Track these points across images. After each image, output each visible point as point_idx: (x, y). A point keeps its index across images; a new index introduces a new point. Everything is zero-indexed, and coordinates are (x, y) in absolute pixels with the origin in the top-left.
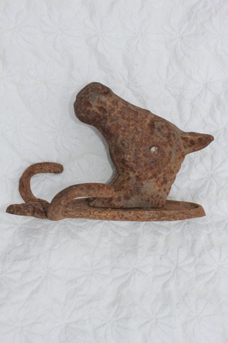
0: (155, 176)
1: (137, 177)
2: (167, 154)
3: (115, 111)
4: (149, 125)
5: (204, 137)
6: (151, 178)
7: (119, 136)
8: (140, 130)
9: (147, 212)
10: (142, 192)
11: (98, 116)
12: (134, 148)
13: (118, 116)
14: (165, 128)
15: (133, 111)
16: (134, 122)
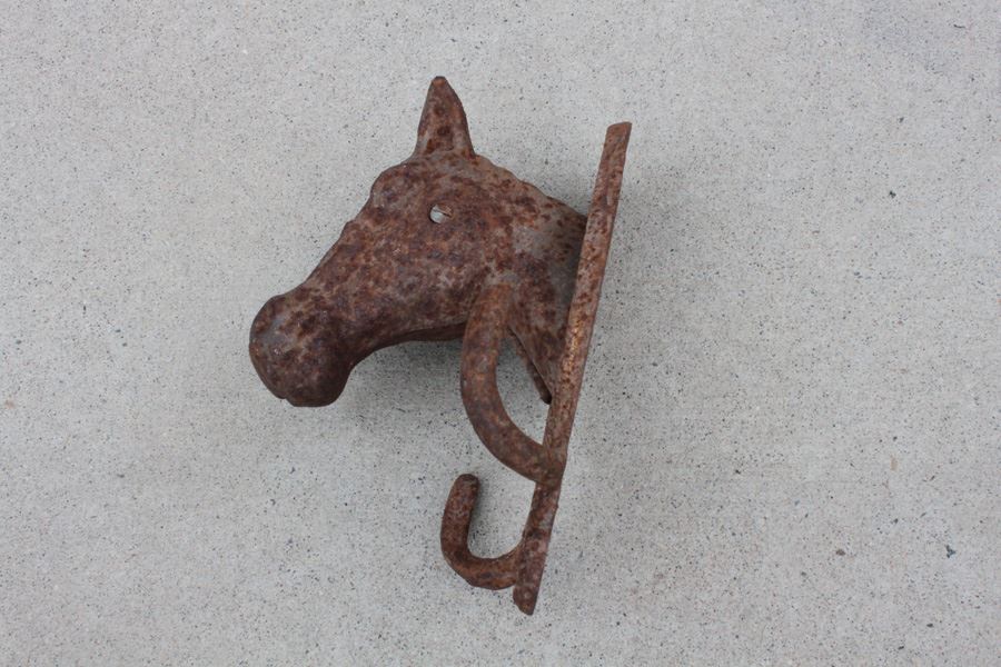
0: (505, 221)
1: (501, 266)
2: (456, 186)
3: (324, 295)
4: (377, 222)
5: (433, 100)
6: (509, 230)
7: (387, 296)
8: (383, 242)
10: (541, 257)
11: (325, 337)
12: (425, 261)
13: (338, 291)
14: (390, 182)
15: (335, 255)
16: (362, 255)
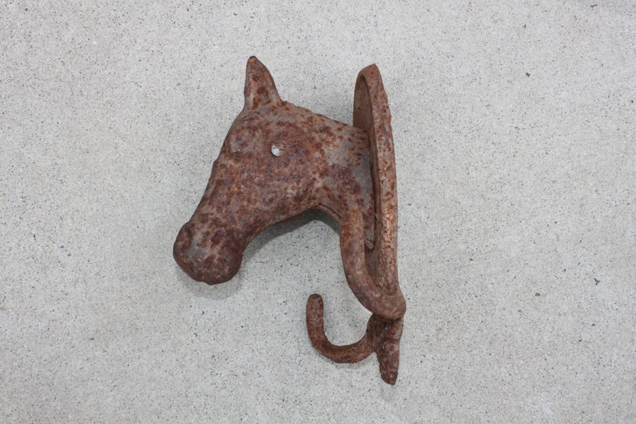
0: (318, 146)
1: (322, 175)
2: (282, 129)
3: (218, 216)
4: (237, 161)
5: (251, 72)
6: (322, 152)
7: (257, 209)
8: (246, 174)
9: (380, 155)
10: (345, 165)
11: (227, 245)
12: (276, 183)
13: (226, 212)
14: (240, 134)
15: (216, 187)
16: (234, 185)
